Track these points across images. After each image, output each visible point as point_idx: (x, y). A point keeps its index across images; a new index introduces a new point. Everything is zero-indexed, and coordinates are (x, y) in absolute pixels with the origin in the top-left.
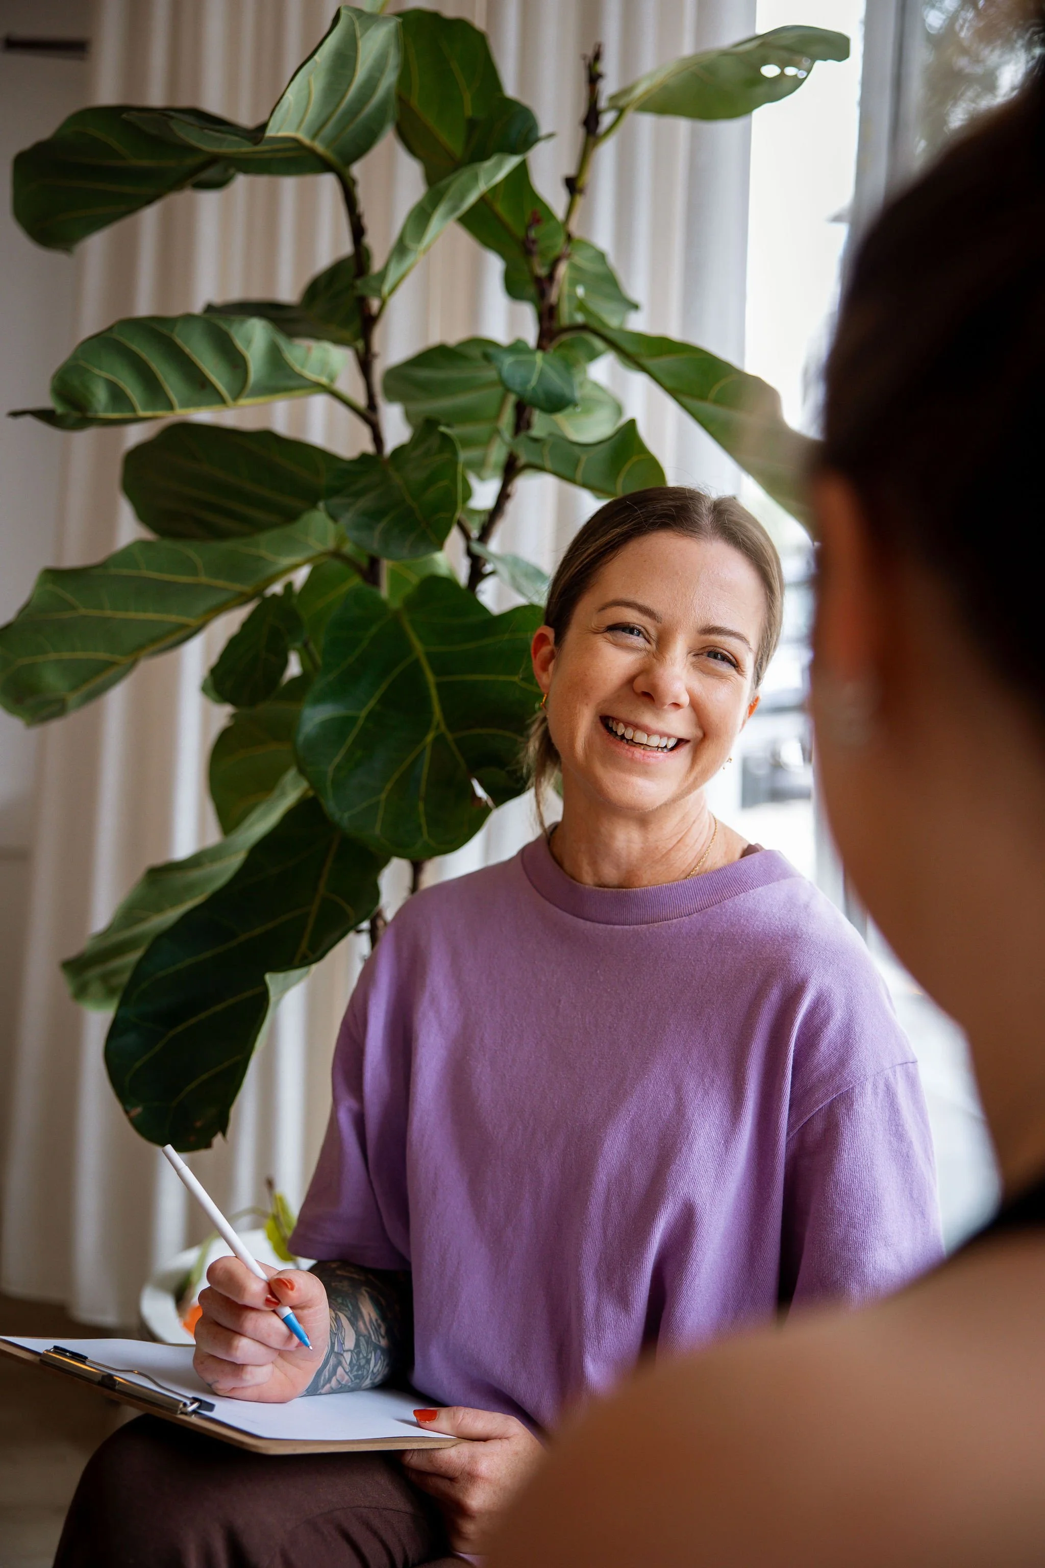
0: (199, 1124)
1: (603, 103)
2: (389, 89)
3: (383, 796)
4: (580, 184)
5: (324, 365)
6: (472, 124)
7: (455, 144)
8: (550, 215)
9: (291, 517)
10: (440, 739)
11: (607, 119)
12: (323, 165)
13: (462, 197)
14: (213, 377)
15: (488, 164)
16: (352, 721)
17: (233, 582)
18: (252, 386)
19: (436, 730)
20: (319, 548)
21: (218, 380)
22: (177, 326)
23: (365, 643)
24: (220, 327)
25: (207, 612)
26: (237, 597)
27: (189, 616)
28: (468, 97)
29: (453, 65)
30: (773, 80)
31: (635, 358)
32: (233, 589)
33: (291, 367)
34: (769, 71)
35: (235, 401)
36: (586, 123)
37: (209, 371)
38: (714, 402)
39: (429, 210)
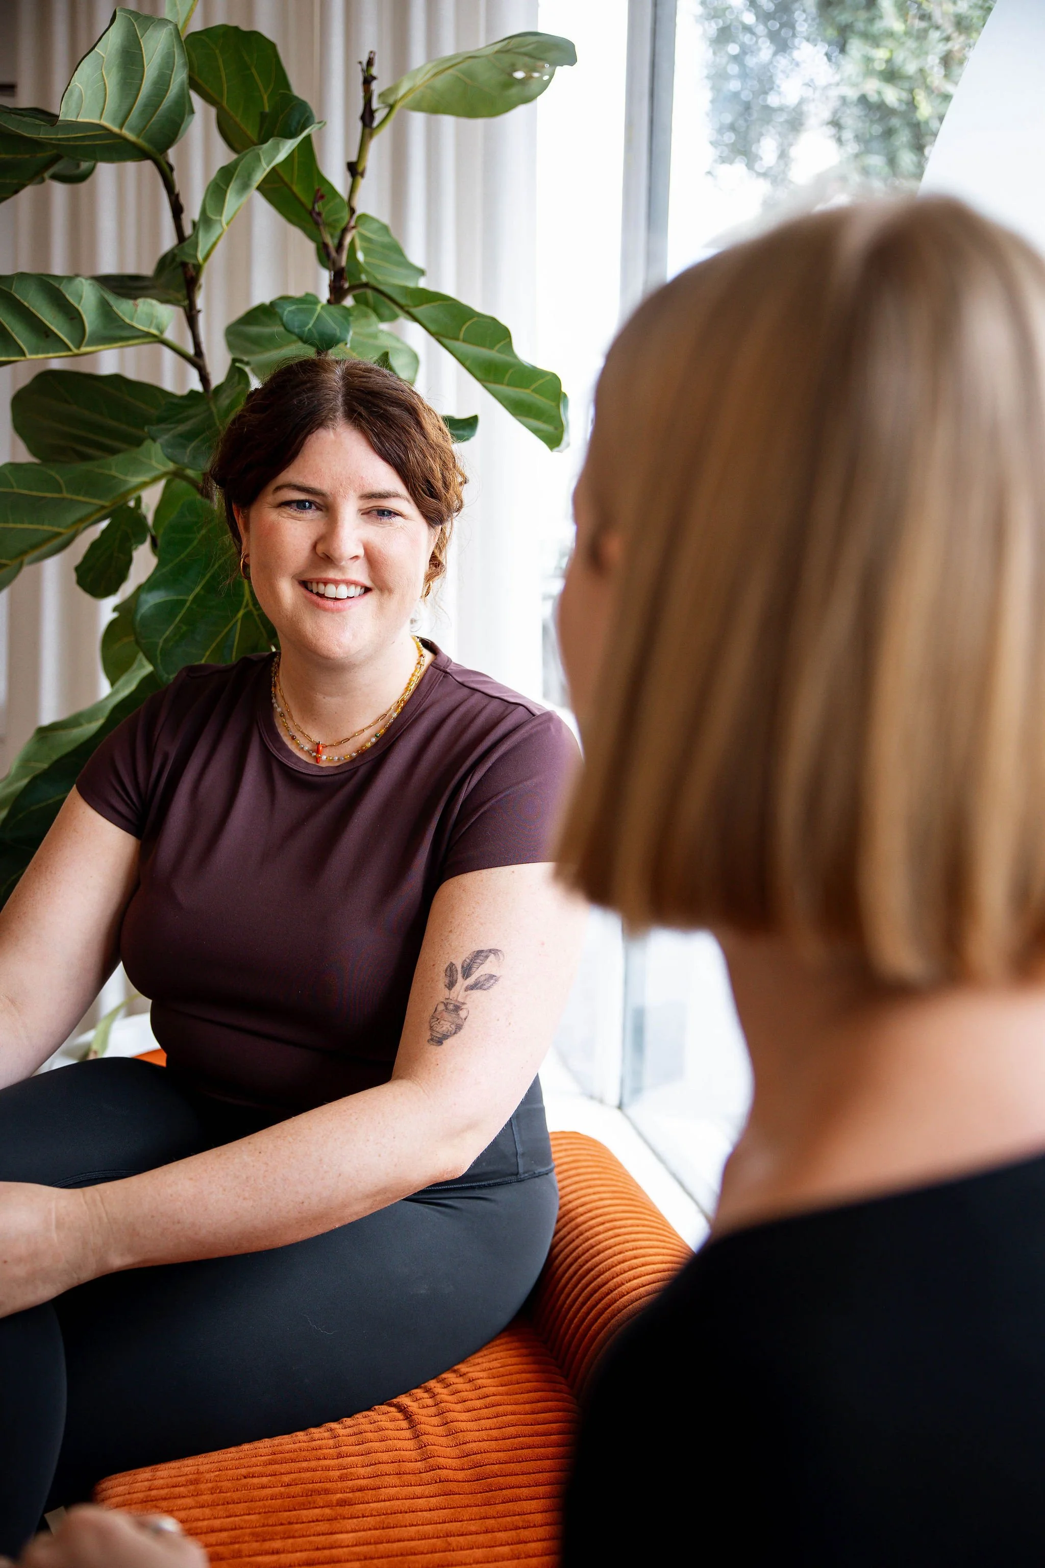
1: (375, 104)
4: (360, 169)
5: (151, 318)
6: (263, 116)
7: (252, 133)
8: (337, 191)
9: (138, 442)
10: (247, 617)
11: (378, 117)
12: (135, 153)
13: (250, 176)
14: (53, 328)
15: (266, 146)
16: (181, 603)
17: (94, 496)
18: (90, 336)
19: (245, 608)
20: (157, 469)
21: (59, 330)
22: (14, 283)
23: (195, 543)
24: (51, 284)
25: (75, 523)
26: (98, 510)
27: (59, 526)
28: (265, 97)
29: (254, 70)
30: (522, 82)
31: (407, 309)
32: (95, 504)
33: (123, 321)
34: (519, 75)
35: (78, 347)
36: (363, 118)
37: (49, 321)
38: (464, 341)
39: (224, 187)
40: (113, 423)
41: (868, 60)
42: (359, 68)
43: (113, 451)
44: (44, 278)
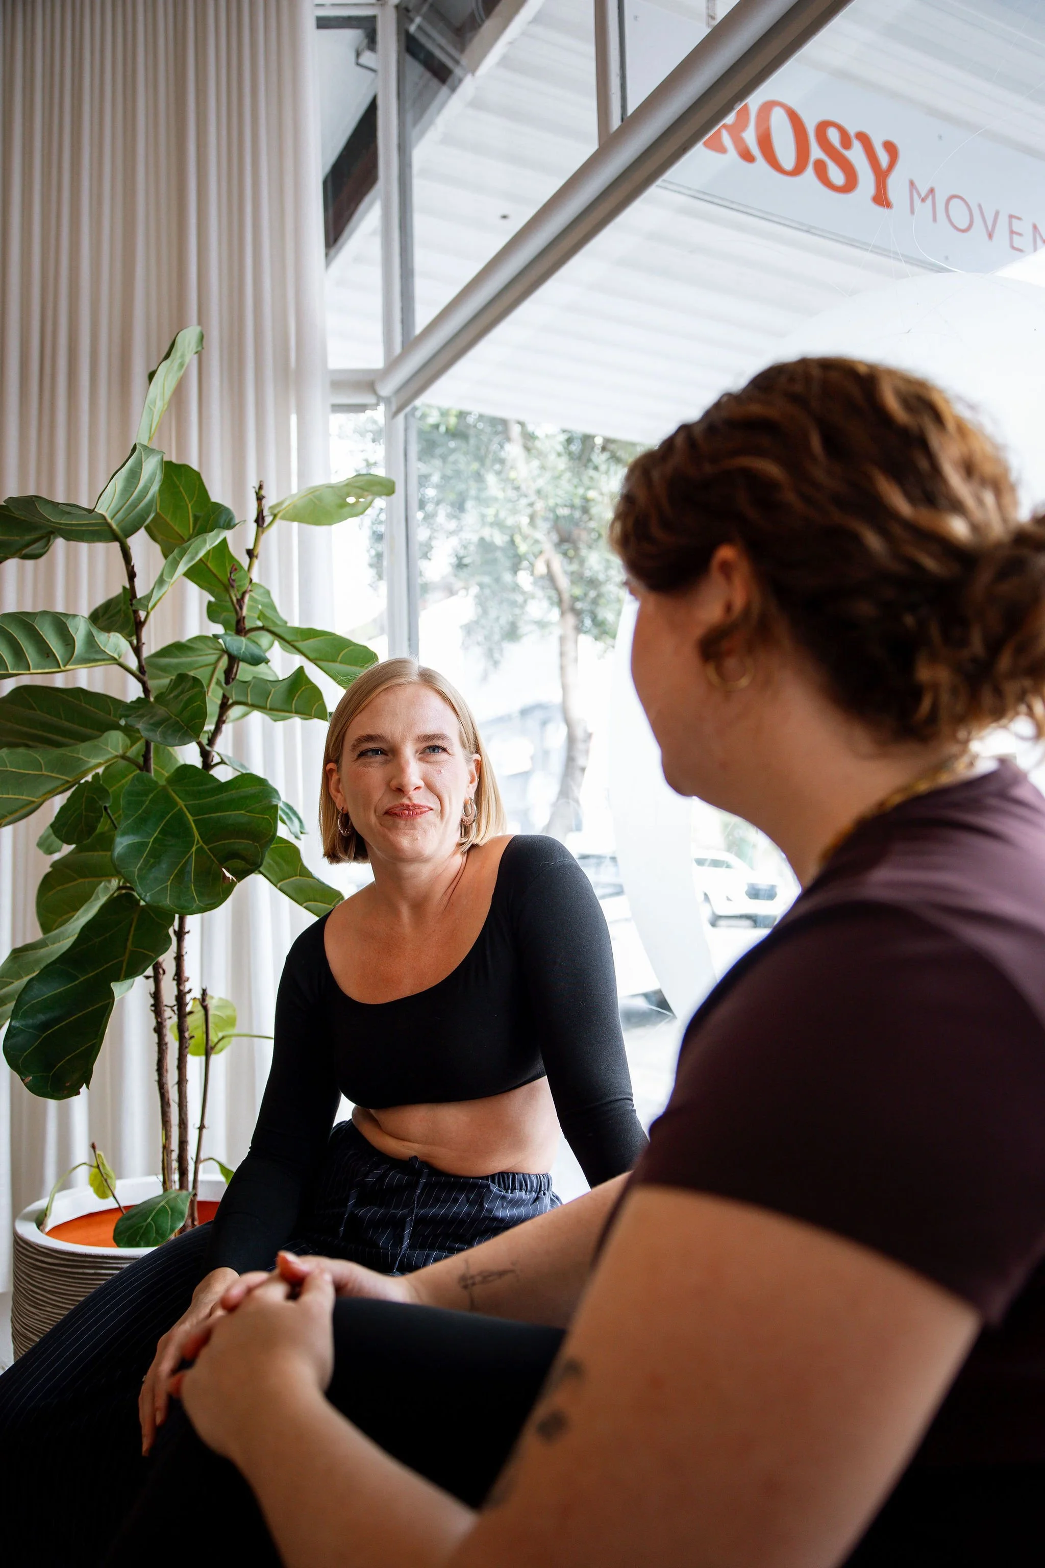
0: (68, 1084)
1: (266, 512)
2: (155, 493)
3: (169, 883)
4: (255, 553)
5: (116, 647)
6: (198, 514)
8: (241, 567)
10: (200, 850)
11: (268, 519)
12: (115, 537)
13: (197, 554)
14: (54, 650)
15: (211, 534)
16: (144, 845)
17: (62, 774)
18: (75, 658)
19: (197, 844)
20: (112, 753)
21: (57, 652)
22: (37, 618)
23: (147, 803)
24: (61, 620)
25: (45, 794)
26: (63, 784)
27: (33, 797)
28: (190, 506)
29: (181, 489)
30: (353, 505)
31: (292, 643)
32: (63, 779)
33: (100, 647)
34: (351, 500)
35: (65, 666)
36: (257, 521)
37: (52, 646)
38: (341, 663)
39: (178, 559)
40: (67, 724)
41: (483, 516)
42: (253, 491)
43: (84, 738)
44: (57, 615)
